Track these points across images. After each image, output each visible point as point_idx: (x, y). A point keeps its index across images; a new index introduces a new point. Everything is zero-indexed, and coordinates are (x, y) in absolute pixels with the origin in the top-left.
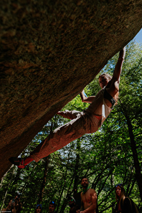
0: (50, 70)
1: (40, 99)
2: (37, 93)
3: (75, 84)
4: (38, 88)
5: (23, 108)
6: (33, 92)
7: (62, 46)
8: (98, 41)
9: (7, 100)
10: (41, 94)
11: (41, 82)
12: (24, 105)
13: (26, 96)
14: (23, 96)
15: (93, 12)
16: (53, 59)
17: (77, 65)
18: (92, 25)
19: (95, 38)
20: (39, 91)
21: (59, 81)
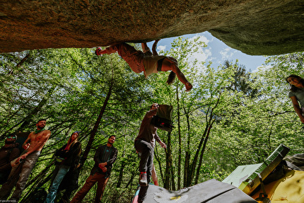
0: (91, 14)
1: (66, 25)
2: (70, 19)
3: (95, 38)
4: (73, 17)
5: (47, 19)
6: (68, 16)
7: (110, 9)
8: (128, 26)
9: (46, 4)
10: (71, 22)
11: (79, 15)
12: (51, 18)
13: (61, 14)
14: (60, 12)
15: (138, 11)
16: (99, 10)
17: (108, 27)
18: (133, 16)
19: (129, 23)
20: (71, 19)
21: (88, 26)
